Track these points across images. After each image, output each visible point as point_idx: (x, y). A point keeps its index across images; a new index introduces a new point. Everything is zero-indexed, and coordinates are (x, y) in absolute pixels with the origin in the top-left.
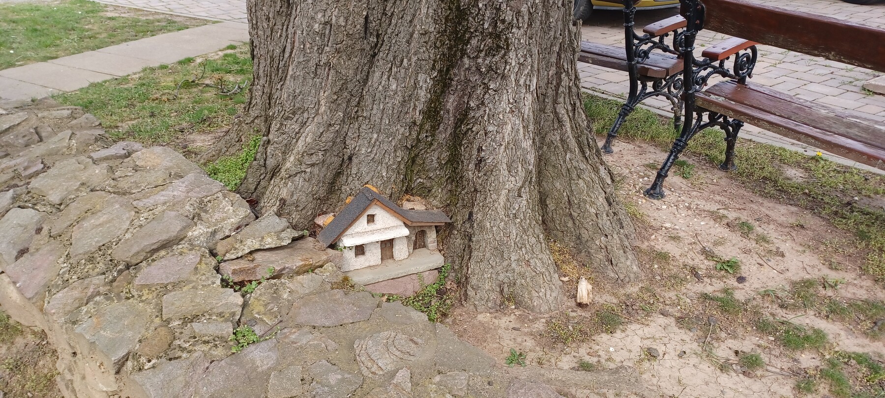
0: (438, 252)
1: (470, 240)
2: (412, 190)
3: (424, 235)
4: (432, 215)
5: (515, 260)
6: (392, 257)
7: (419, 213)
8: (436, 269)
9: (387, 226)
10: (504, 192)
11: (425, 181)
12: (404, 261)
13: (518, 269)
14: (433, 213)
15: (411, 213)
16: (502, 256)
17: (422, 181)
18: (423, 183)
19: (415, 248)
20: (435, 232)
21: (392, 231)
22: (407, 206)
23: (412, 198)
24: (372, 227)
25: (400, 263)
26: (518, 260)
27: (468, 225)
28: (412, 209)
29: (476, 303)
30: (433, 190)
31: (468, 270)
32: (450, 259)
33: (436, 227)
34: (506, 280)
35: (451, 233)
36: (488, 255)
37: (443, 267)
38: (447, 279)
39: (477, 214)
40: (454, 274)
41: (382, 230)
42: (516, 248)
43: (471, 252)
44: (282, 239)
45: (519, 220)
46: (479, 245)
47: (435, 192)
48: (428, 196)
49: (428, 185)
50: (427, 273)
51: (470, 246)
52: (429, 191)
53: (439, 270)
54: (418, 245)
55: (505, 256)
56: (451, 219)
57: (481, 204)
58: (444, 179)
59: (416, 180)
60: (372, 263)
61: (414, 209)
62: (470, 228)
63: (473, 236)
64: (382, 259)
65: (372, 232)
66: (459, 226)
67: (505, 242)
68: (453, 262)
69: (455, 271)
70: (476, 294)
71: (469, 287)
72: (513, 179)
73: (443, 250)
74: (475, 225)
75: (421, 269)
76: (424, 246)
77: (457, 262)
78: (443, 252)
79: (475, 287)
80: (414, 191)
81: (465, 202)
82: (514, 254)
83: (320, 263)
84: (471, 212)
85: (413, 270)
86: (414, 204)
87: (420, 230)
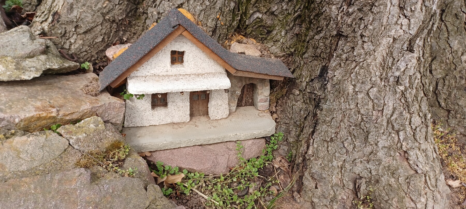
0: (269, 114)
1: (317, 106)
2: (245, 29)
3: (253, 91)
4: (267, 64)
5: (385, 147)
6: (206, 113)
7: (250, 59)
8: (263, 138)
9: (200, 71)
10: (386, 41)
11: (265, 17)
12: (221, 122)
13: (386, 161)
14: (270, 63)
15: (239, 58)
16: (366, 138)
17: (260, 16)
18: (261, 20)
19: (239, 105)
20: (268, 87)
21: (206, 80)
22: (236, 48)
23: (245, 40)
24: (177, 69)
25: (215, 124)
26: (389, 148)
27: (317, 85)
28: (241, 53)
29: (315, 200)
30: (275, 32)
31: (308, 148)
32: (284, 127)
33: (271, 81)
34: (365, 174)
35: (289, 92)
36: (343, 133)
37: (273, 135)
38: (275, 153)
39: (334, 70)
40: (286, 148)
41: (192, 76)
42: (390, 130)
43: (316, 124)
44: (24, 70)
45: (402, 88)
46: (331, 117)
47: (277, 34)
48: (266, 39)
49: (269, 22)
50: (250, 142)
51: (315, 115)
52: (269, 32)
53: (267, 139)
54: (244, 102)
55: (371, 139)
56: (293, 72)
57: (344, 56)
58: (291, 18)
59: (253, 14)
60: (176, 120)
61: (244, 53)
62: (320, 89)
63: (322, 101)
64: (192, 115)
65: (177, 77)
66: (304, 84)
67: (374, 118)
68: (288, 132)
69: (288, 144)
70: (316, 188)
71: (306, 174)
72: (405, 21)
73: (276, 112)
74: (329, 86)
75: (242, 135)
76: (252, 104)
77: (293, 133)
78: (275, 116)
79: (316, 177)
80: (249, 31)
81: (319, 51)
82: (384, 137)
83: (75, 117)
84: (325, 66)
85: (231, 136)
86: (247, 48)
87: (248, 83)
